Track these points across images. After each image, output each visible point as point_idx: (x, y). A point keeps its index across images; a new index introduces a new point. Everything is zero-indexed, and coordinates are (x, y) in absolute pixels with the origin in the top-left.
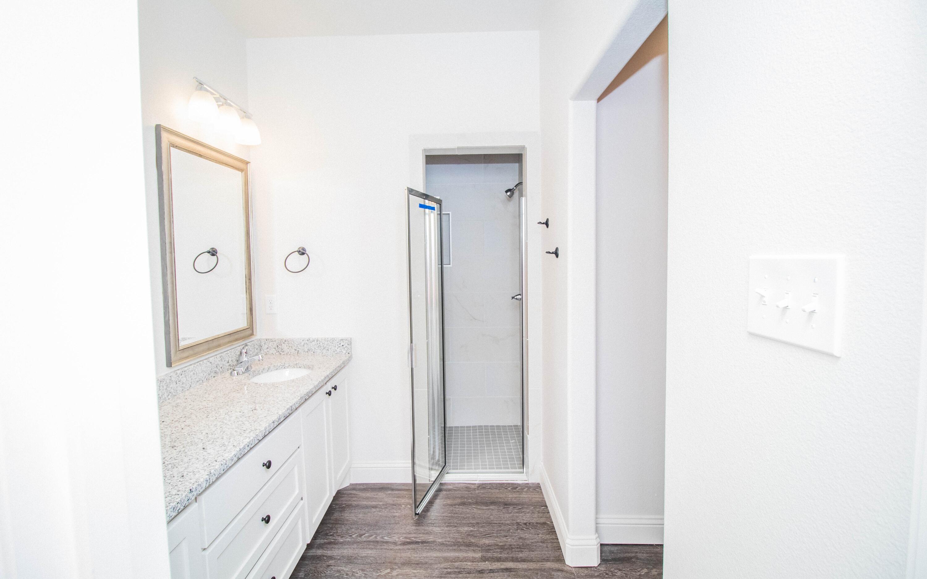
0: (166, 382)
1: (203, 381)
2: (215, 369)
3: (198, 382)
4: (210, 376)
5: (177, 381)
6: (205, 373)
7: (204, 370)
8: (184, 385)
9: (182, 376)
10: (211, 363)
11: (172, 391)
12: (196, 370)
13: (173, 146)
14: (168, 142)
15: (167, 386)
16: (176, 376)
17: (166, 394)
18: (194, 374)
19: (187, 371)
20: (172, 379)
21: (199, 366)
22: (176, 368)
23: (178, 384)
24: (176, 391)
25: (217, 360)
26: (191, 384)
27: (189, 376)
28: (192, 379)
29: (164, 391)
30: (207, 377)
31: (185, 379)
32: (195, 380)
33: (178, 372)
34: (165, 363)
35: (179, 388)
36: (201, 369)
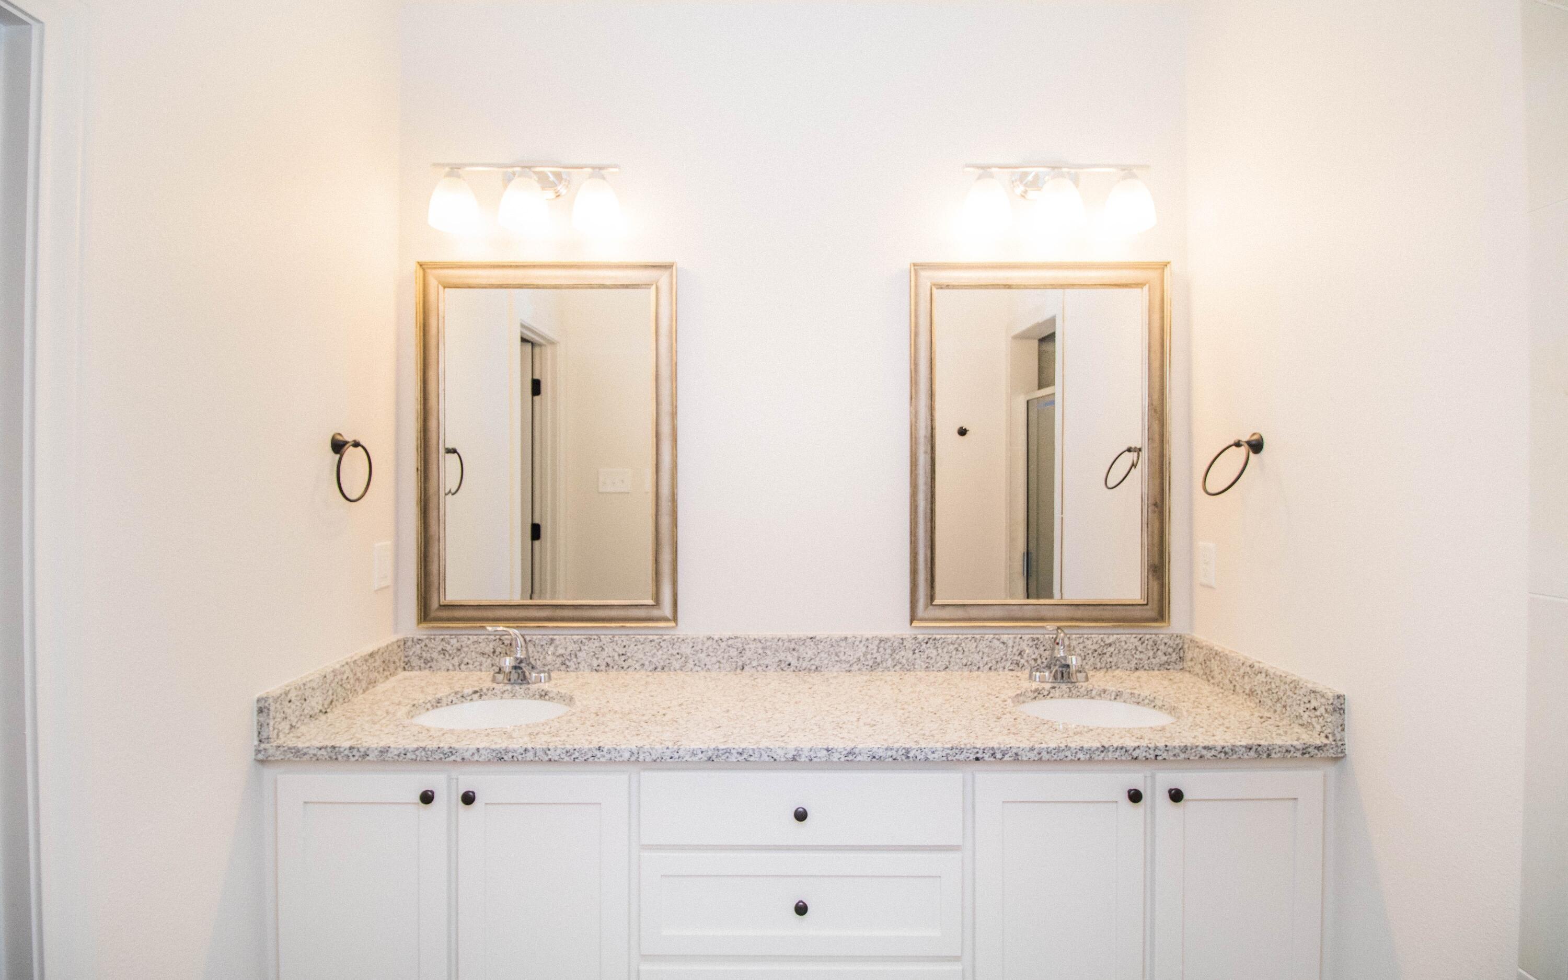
0: (892, 644)
1: (979, 668)
2: (1016, 658)
3: (966, 665)
4: (1000, 665)
5: (917, 651)
6: (985, 657)
7: (983, 650)
8: (932, 662)
9: (928, 645)
10: (1004, 643)
11: (904, 661)
12: (963, 645)
13: (940, 287)
14: (929, 284)
15: (894, 651)
16: (914, 641)
17: (890, 662)
18: (957, 650)
19: (941, 641)
20: (905, 643)
21: (971, 640)
22: (920, 631)
23: (917, 655)
24: (913, 664)
25: (1021, 642)
26: (947, 663)
27: (945, 650)
28: (951, 657)
29: (887, 656)
30: (990, 665)
31: (935, 652)
32: (958, 661)
33: (920, 637)
34: (908, 618)
35: (918, 661)
36: (976, 647)
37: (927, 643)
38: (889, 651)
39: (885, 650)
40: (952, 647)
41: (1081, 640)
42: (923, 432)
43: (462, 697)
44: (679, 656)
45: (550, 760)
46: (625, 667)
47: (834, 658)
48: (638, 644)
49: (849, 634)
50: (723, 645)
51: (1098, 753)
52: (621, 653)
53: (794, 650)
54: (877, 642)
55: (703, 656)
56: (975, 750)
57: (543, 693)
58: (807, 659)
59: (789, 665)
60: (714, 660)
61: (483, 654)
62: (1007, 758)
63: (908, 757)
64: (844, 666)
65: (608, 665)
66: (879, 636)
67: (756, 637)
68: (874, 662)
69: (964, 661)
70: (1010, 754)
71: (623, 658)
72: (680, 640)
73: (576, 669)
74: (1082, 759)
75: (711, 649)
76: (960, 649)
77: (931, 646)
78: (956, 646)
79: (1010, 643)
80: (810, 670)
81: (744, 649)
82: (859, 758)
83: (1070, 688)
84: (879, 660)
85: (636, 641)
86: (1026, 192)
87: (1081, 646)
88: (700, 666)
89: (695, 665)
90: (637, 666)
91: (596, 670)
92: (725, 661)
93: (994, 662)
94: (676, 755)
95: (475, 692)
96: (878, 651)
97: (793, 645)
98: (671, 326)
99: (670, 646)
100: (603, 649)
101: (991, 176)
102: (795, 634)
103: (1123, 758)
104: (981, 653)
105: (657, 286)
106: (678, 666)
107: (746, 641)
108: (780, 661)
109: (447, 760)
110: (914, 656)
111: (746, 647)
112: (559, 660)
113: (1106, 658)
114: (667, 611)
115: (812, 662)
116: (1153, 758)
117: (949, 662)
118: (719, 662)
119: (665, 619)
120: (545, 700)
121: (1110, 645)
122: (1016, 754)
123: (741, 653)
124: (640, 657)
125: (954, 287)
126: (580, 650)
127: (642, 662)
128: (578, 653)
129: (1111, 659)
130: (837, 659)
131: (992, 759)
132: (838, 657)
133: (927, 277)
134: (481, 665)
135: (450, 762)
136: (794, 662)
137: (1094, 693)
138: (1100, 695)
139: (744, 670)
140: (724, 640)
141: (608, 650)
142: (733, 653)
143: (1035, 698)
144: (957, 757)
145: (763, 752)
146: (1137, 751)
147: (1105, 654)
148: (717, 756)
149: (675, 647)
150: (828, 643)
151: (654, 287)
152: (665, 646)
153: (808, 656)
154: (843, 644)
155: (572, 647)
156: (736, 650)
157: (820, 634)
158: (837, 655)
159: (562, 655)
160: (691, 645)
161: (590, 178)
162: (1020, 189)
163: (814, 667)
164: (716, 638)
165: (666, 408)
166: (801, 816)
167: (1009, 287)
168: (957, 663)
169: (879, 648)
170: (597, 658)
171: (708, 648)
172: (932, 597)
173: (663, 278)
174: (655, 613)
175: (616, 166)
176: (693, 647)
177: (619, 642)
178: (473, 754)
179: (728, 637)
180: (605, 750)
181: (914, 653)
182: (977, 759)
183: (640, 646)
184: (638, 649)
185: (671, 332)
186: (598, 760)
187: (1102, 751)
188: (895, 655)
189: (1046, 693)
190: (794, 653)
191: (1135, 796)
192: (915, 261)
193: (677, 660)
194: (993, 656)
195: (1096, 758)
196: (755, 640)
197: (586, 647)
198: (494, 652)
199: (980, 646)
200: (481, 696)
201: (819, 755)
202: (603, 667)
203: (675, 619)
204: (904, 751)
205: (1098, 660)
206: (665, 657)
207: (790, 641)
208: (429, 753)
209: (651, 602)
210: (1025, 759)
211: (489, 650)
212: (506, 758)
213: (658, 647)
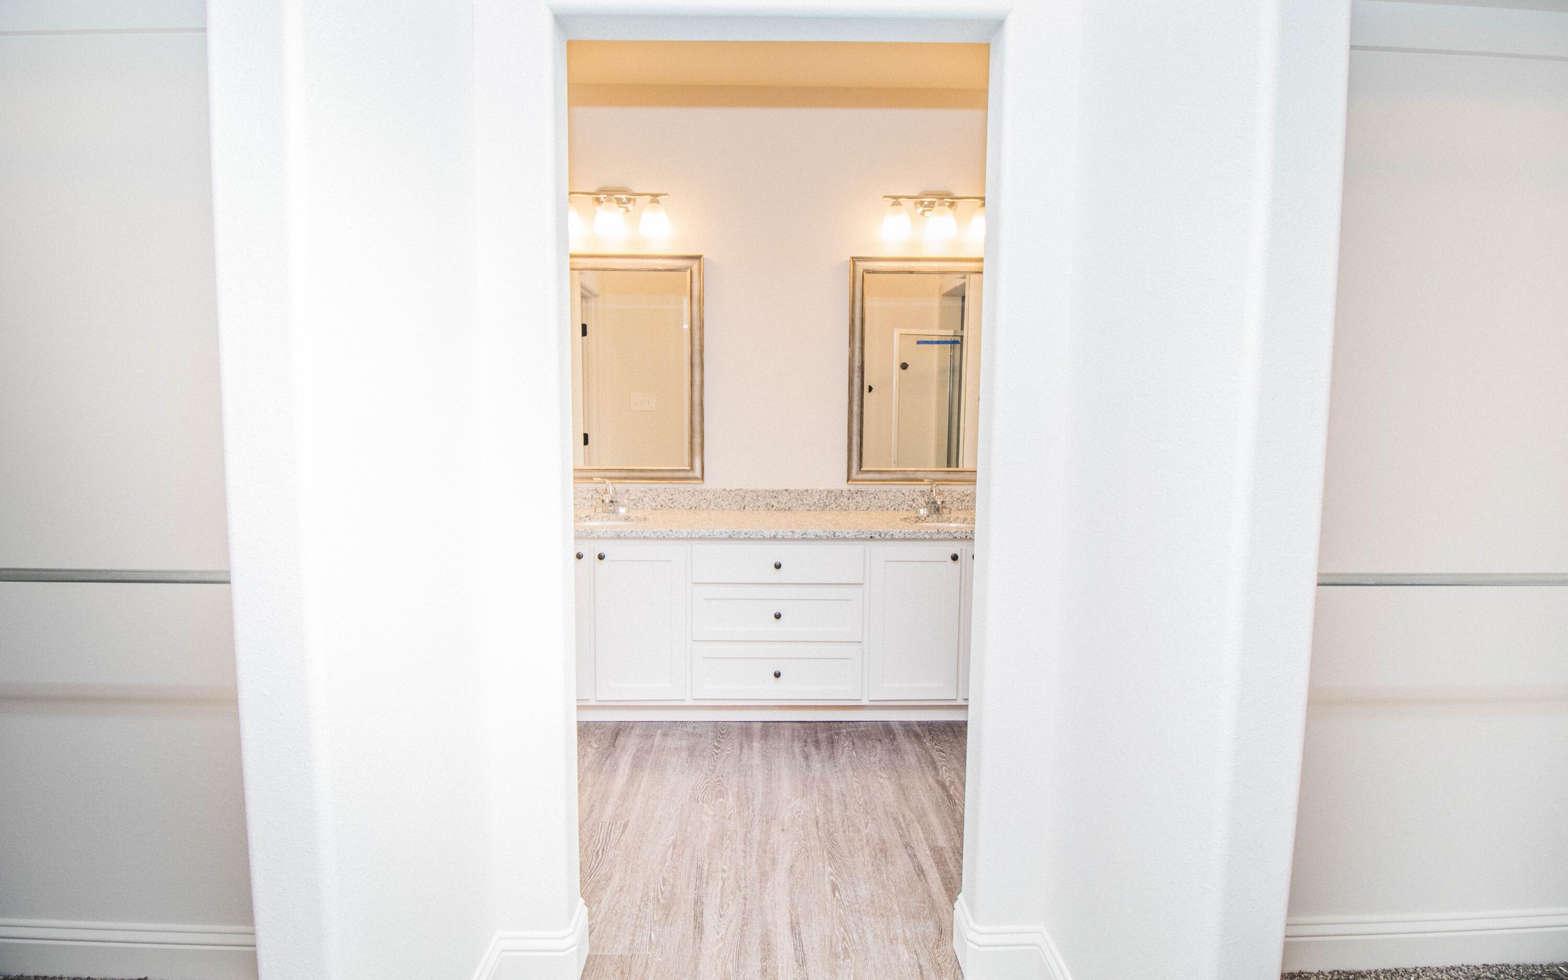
0: (836, 494)
1: (888, 509)
2: (910, 503)
3: (880, 507)
4: (900, 507)
5: (850, 498)
6: (891, 502)
7: (891, 498)
8: (859, 505)
9: (857, 495)
10: (903, 494)
11: (842, 504)
12: (879, 495)
13: (869, 272)
14: (862, 270)
15: (836, 498)
16: (848, 492)
17: (834, 505)
18: (875, 498)
19: (865, 492)
20: (843, 494)
21: (883, 492)
22: (853, 487)
23: (851, 501)
24: (848, 506)
25: (914, 493)
26: (869, 506)
27: (868, 498)
28: (871, 502)
29: (832, 501)
30: (895, 507)
31: (861, 499)
32: (875, 504)
33: (853, 490)
34: (846, 479)
35: (851, 505)
36: (887, 496)
37: (856, 493)
38: (833, 498)
39: (831, 497)
40: (871, 496)
41: (950, 492)
42: (857, 364)
43: (580, 518)
44: (706, 501)
45: (645, 537)
46: (673, 507)
47: (800, 502)
48: (680, 493)
49: (808, 488)
50: (732, 494)
51: (935, 534)
52: (670, 498)
53: (775, 497)
54: (826, 493)
55: (719, 500)
56: (871, 533)
57: (627, 518)
58: (783, 503)
59: (773, 506)
60: (727, 503)
61: (586, 499)
62: (887, 537)
63: (835, 536)
64: (806, 507)
65: (662, 506)
66: (828, 489)
67: (752, 489)
68: (825, 505)
69: (879, 505)
70: (889, 535)
71: (671, 501)
72: (706, 491)
73: (643, 508)
74: (927, 537)
75: (725, 496)
76: (877, 497)
77: (859, 496)
78: (874, 495)
79: (907, 494)
80: (785, 509)
81: (745, 497)
82: (809, 536)
83: (938, 517)
84: (827, 503)
85: (679, 491)
86: (924, 211)
87: (950, 496)
88: (718, 507)
89: (715, 506)
90: (680, 506)
91: (655, 509)
92: (733, 504)
93: (897, 505)
94: (712, 534)
95: (587, 516)
96: (827, 499)
97: (775, 494)
98: (700, 296)
99: (700, 495)
100: (659, 496)
101: (899, 204)
102: (776, 488)
103: (949, 537)
104: (889, 500)
105: (691, 269)
106: (704, 507)
107: (746, 492)
108: (767, 504)
109: (590, 536)
110: (849, 501)
111: (747, 495)
112: (632, 503)
113: (965, 503)
114: (698, 473)
115: (787, 504)
116: (965, 537)
117: (870, 505)
118: (730, 504)
119: (697, 479)
120: (628, 521)
121: (968, 495)
122: (892, 535)
123: (743, 498)
124: (682, 501)
125: (878, 272)
126: (645, 496)
127: (682, 504)
128: (643, 498)
129: (968, 504)
130: (802, 502)
131: (879, 537)
132: (802, 501)
133: (861, 266)
134: (584, 505)
135: (591, 538)
136: (775, 505)
137: (952, 519)
138: (955, 520)
139: (746, 509)
140: (733, 491)
141: (662, 496)
142: (739, 499)
143: (917, 521)
144: (861, 536)
145: (758, 533)
146: (956, 534)
147: (965, 500)
148: (734, 535)
149: (703, 495)
150: (797, 493)
151: (689, 271)
152: (697, 495)
153: (784, 501)
154: (805, 494)
155: (640, 494)
156: (740, 497)
157: (790, 488)
158: (801, 500)
159: (634, 500)
160: (713, 494)
161: (651, 202)
162: (920, 210)
163: (787, 508)
164: (728, 489)
165: (697, 347)
166: (778, 566)
167: (912, 272)
168: (874, 506)
169: (827, 496)
170: (655, 502)
171: (723, 496)
172: (861, 467)
173: (695, 265)
174: (691, 474)
175: (665, 195)
176: (714, 495)
177: (669, 492)
178: (604, 533)
179: (735, 489)
180: (674, 531)
181: (849, 499)
182: (871, 537)
183: (681, 494)
184: (680, 496)
185: (700, 298)
186: (670, 537)
187: (938, 534)
188: (837, 501)
189: (923, 519)
190: (775, 499)
191: (955, 558)
192: (853, 256)
193: (704, 503)
194: (897, 502)
195: (935, 537)
196: (752, 491)
197: (649, 495)
198: (592, 498)
199: (889, 496)
200: (590, 519)
201: (788, 535)
202: (659, 507)
203: (703, 479)
204: (833, 533)
205: (960, 504)
206: (697, 501)
207: (773, 492)
208: (580, 533)
209: (689, 468)
210: (897, 537)
211: (589, 496)
212: (621, 536)
213: (693, 495)
